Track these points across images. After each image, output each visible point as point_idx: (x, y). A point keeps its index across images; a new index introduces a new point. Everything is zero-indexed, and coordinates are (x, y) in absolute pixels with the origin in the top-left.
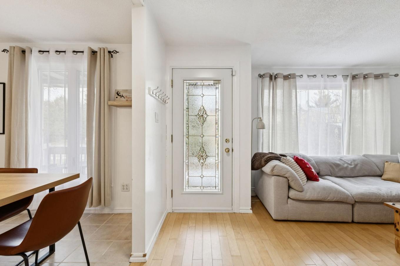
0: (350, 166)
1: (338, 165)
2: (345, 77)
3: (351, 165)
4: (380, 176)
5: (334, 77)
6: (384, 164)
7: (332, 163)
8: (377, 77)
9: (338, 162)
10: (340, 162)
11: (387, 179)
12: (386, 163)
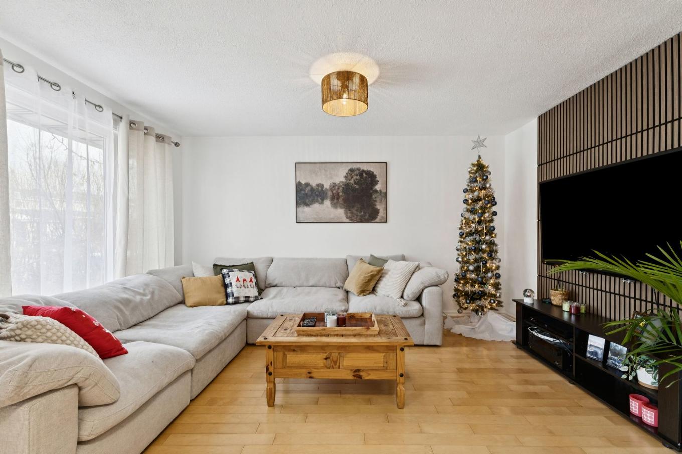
0: (145, 298)
1: (127, 302)
2: (116, 117)
3: (144, 295)
4: (182, 302)
5: (97, 108)
6: (181, 281)
7: (117, 300)
8: (160, 138)
9: (125, 296)
10: (127, 293)
11: (194, 303)
12: (183, 280)
